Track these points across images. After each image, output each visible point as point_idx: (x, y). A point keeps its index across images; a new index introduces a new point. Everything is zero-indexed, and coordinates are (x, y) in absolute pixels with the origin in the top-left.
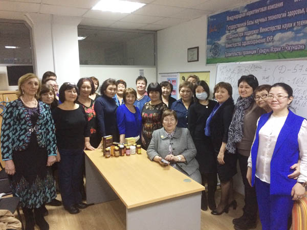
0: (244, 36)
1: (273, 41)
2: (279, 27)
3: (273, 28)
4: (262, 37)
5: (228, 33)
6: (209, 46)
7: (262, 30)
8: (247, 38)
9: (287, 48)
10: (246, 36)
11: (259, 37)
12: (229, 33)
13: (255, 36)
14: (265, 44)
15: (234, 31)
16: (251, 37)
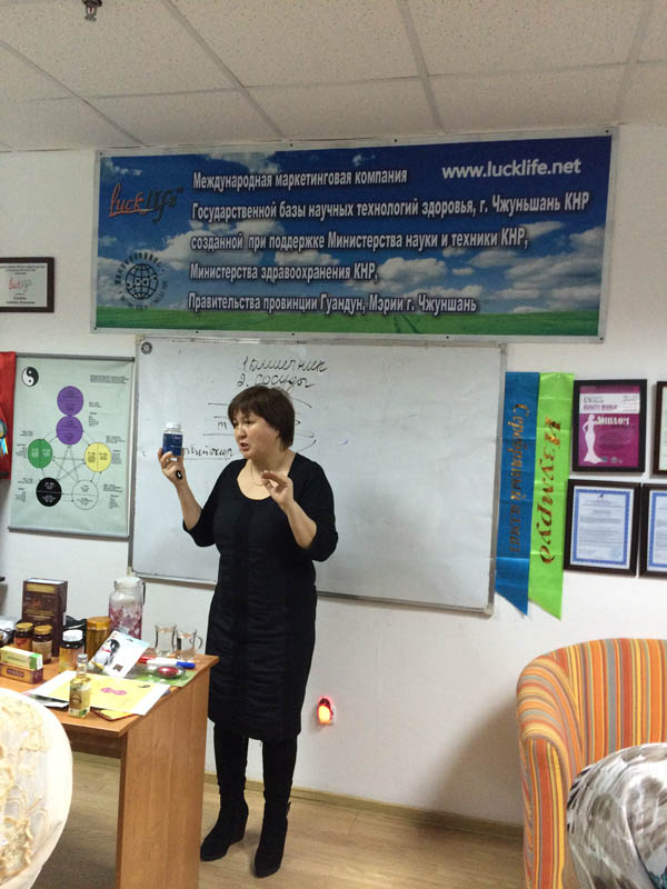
0: (269, 250)
1: (375, 277)
2: (394, 241)
3: (374, 241)
4: (336, 262)
5: (197, 230)
7: (335, 240)
8: (280, 258)
9: (422, 304)
10: (276, 250)
11: (326, 259)
12: (205, 228)
13: (310, 256)
14: (350, 284)
15: (223, 226)
16: (294, 257)
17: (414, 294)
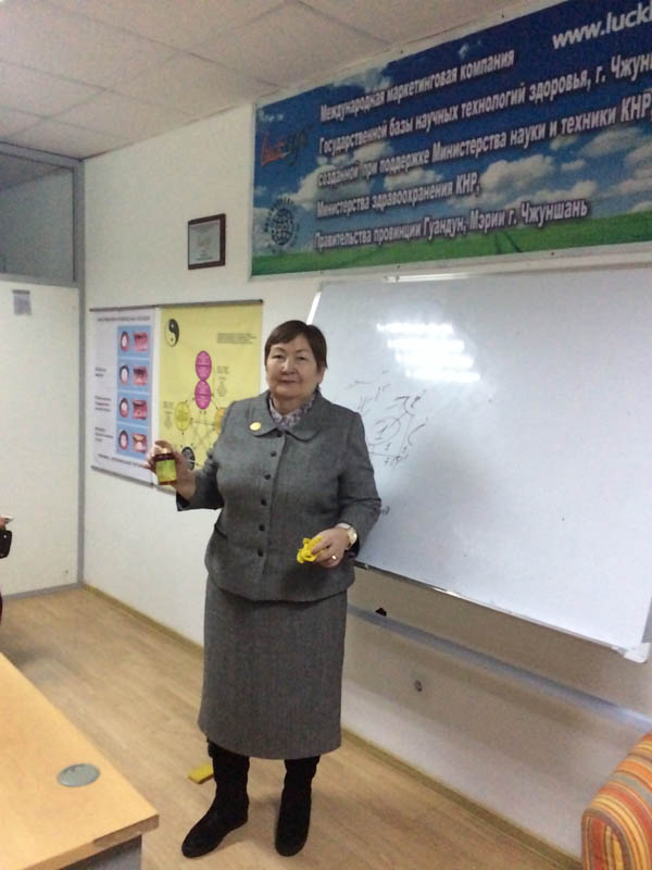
0: (380, 176)
1: (477, 189)
2: (498, 141)
3: (476, 146)
4: (439, 178)
5: (324, 166)
6: (258, 210)
7: (440, 152)
8: (389, 182)
9: (525, 214)
10: (385, 174)
11: (431, 175)
12: (329, 163)
13: (416, 175)
14: (451, 202)
15: (343, 157)
16: (401, 180)
17: (517, 203)
